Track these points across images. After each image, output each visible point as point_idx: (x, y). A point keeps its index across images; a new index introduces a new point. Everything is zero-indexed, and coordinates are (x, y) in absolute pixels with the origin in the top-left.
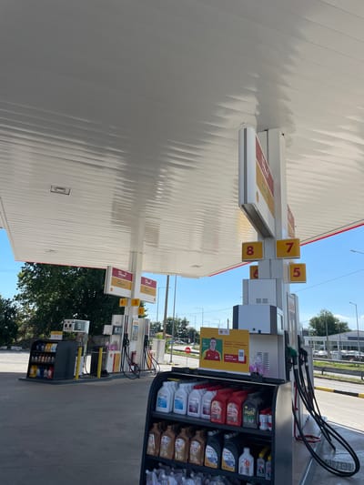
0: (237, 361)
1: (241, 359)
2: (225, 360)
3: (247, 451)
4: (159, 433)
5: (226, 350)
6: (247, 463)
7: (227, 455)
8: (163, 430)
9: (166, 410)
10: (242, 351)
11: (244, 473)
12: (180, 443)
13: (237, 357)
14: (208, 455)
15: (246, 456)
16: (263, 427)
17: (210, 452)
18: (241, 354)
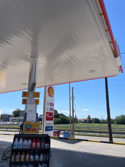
0: (36, 130)
1: (37, 130)
2: (32, 130)
3: (42, 154)
4: (15, 155)
5: (33, 127)
6: (42, 158)
7: (37, 157)
8: (16, 154)
9: (16, 148)
10: (37, 127)
11: (41, 160)
12: (23, 156)
13: (36, 129)
14: (31, 158)
15: (42, 156)
16: (46, 147)
17: (32, 157)
18: (37, 128)
